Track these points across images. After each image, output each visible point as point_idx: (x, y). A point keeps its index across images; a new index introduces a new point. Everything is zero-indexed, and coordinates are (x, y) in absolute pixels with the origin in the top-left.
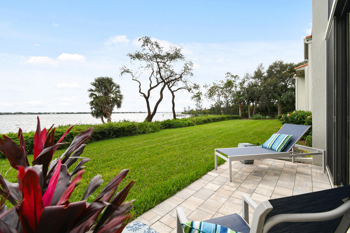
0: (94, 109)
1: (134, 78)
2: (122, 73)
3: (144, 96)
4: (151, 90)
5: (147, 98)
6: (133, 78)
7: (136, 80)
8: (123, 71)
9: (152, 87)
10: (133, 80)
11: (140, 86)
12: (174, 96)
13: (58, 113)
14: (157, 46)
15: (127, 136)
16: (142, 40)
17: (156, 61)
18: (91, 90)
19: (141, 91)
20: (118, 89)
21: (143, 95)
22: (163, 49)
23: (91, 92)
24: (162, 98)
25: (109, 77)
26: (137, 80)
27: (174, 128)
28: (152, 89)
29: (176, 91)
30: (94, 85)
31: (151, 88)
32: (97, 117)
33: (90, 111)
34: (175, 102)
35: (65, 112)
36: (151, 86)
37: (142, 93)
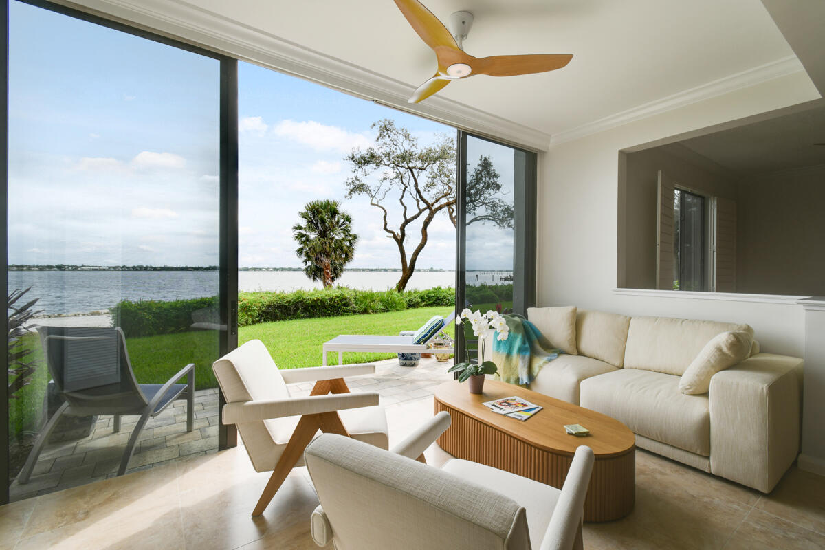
0: (309, 263)
1: (375, 202)
2: (352, 191)
3: (395, 237)
4: (406, 224)
5: (400, 241)
6: (372, 201)
7: (377, 205)
8: (352, 187)
9: (408, 218)
10: (372, 204)
11: (385, 217)
13: (276, 269)
14: (407, 137)
15: (329, 315)
16: (378, 127)
17: (406, 167)
18: (300, 228)
19: (387, 228)
20: (348, 223)
21: (391, 235)
22: (418, 141)
23: (299, 231)
24: (425, 242)
25: (331, 201)
26: (380, 204)
27: (446, 305)
28: (409, 222)
30: (304, 216)
31: (407, 222)
32: (314, 279)
33: (304, 267)
35: (287, 267)
36: (407, 216)
37: (389, 232)
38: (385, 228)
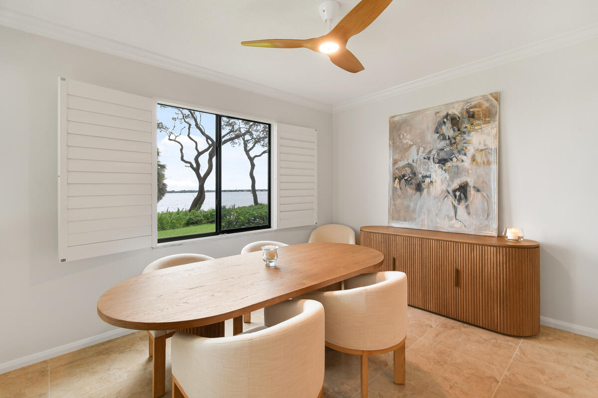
1: (172, 137)
3: (192, 166)
5: (197, 170)
6: (169, 136)
7: (175, 140)
9: (199, 152)
10: (170, 139)
11: (181, 150)
12: (253, 166)
21: (189, 165)
28: (200, 155)
29: (260, 155)
34: (254, 174)
36: (198, 150)
37: (187, 162)
38: (182, 159)
